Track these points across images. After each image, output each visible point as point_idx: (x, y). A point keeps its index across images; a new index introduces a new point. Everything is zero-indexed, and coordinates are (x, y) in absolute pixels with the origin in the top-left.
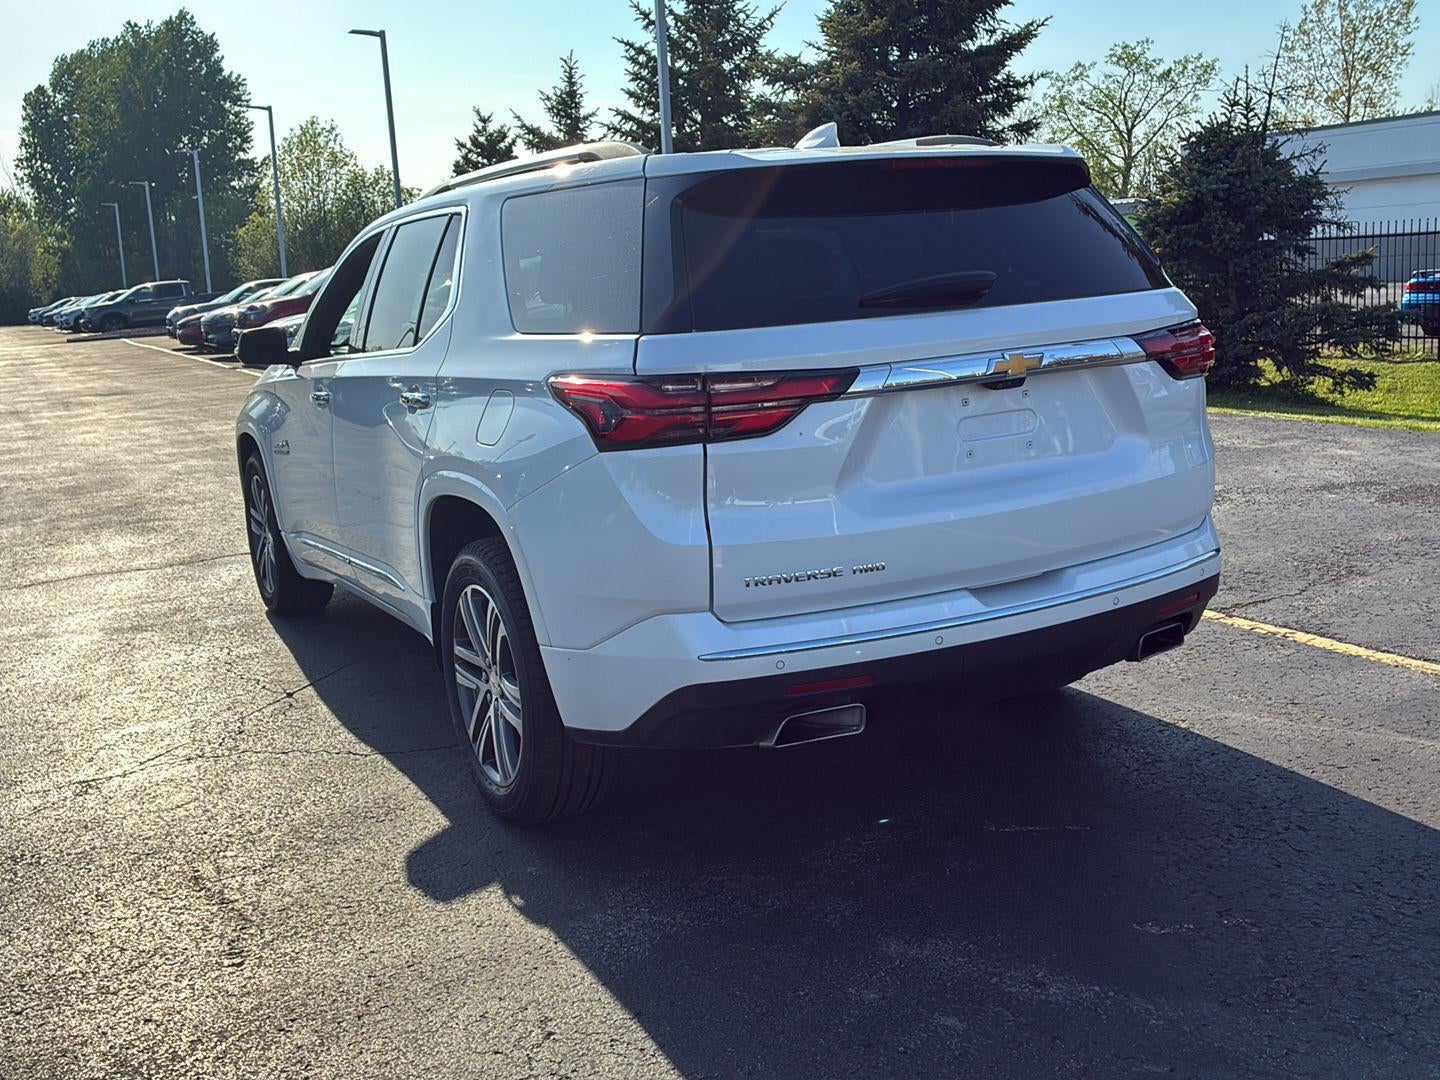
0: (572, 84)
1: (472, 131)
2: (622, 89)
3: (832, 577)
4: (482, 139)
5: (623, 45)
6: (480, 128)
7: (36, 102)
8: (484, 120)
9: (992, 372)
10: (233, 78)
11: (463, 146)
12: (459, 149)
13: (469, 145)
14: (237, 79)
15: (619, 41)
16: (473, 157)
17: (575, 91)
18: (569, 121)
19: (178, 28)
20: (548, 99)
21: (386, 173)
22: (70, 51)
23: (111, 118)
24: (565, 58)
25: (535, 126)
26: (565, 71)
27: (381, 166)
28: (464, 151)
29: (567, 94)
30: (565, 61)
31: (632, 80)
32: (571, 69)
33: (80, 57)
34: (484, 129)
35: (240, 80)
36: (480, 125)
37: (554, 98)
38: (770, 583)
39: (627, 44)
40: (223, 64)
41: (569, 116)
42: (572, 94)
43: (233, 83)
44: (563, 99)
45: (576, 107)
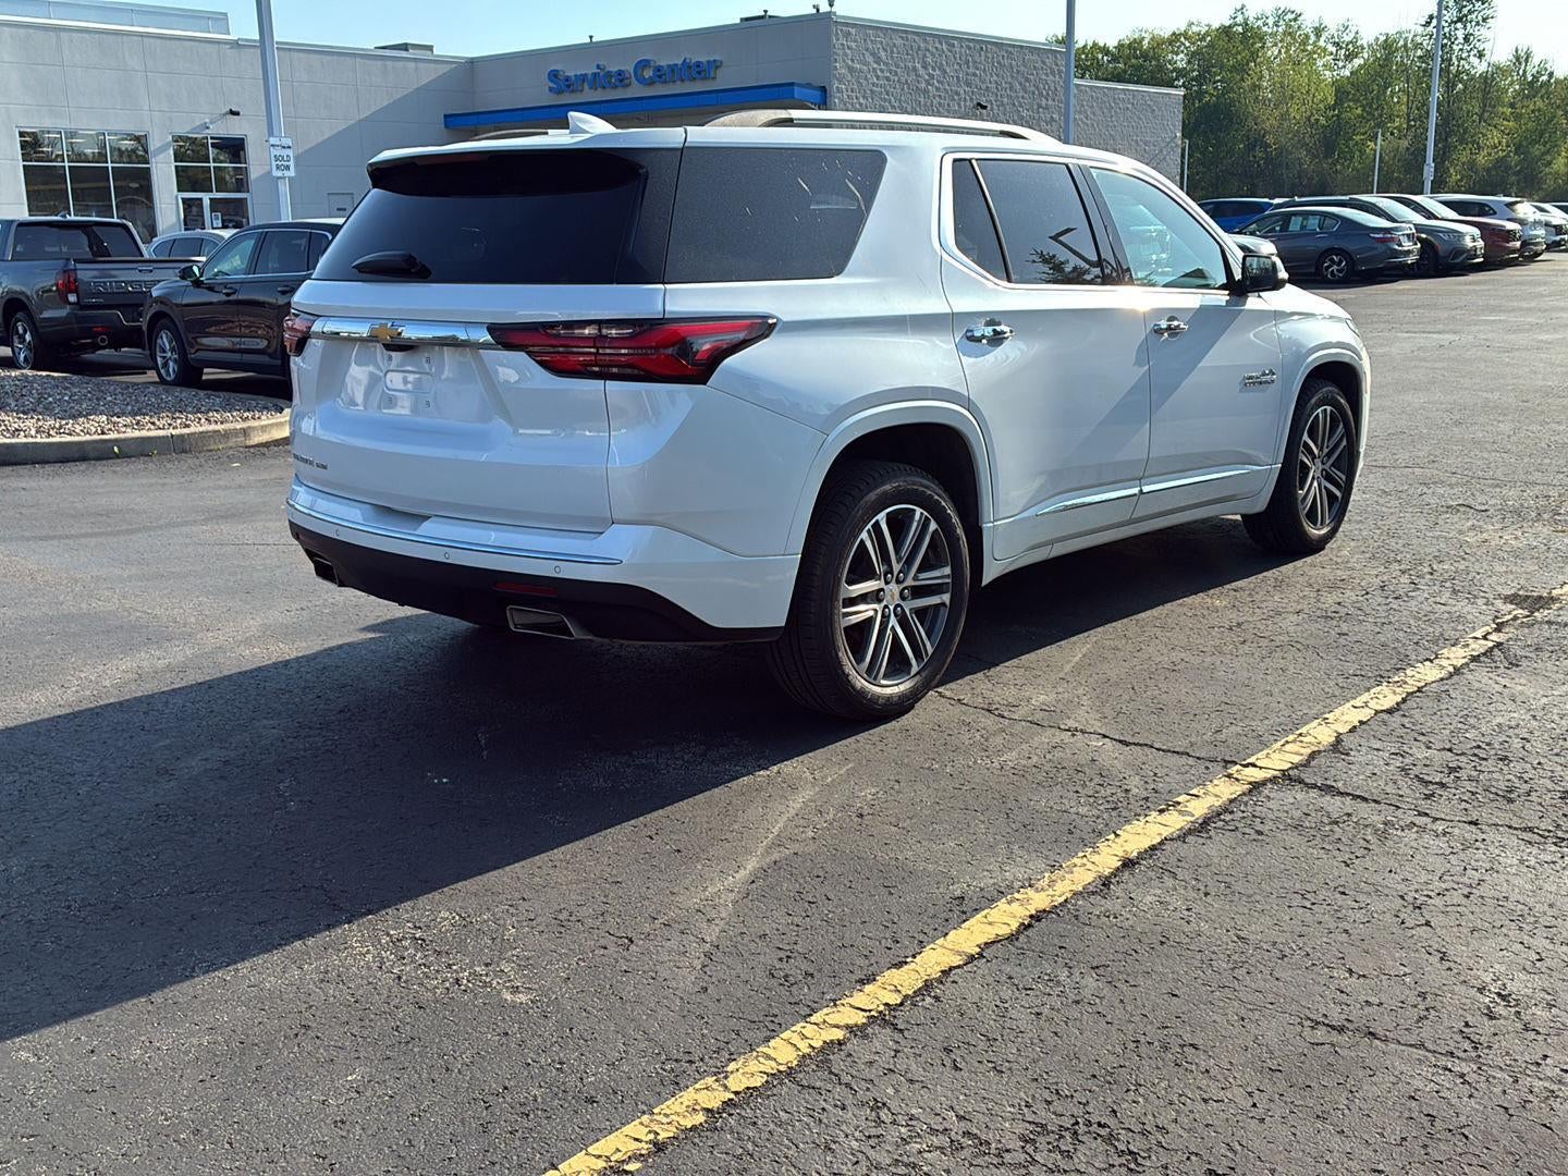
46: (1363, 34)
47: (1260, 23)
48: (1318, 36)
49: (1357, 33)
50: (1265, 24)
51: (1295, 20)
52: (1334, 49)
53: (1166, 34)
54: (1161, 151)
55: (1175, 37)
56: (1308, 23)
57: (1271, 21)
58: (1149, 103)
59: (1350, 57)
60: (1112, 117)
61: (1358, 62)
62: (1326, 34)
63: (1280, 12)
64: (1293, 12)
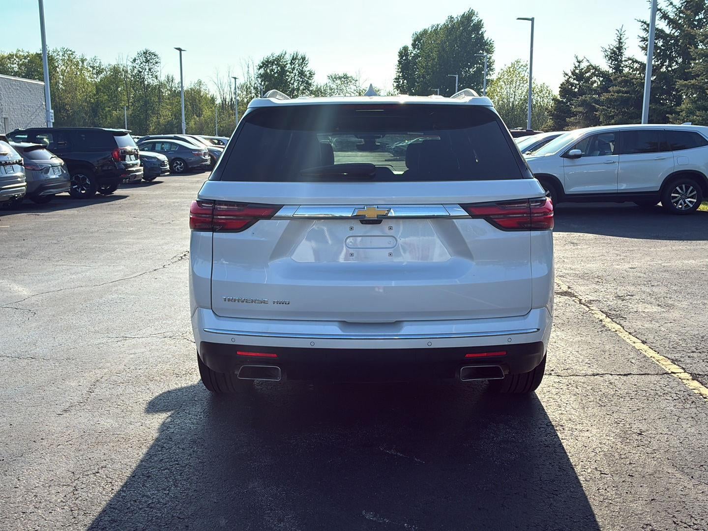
0: (620, 43)
1: (572, 68)
2: (639, 46)
3: (263, 304)
4: (577, 71)
5: (641, 23)
6: (577, 66)
7: (404, 53)
8: (579, 62)
9: (355, 214)
10: (488, 41)
11: (567, 75)
12: (564, 76)
13: (570, 74)
14: (490, 41)
15: (638, 21)
16: (571, 80)
17: (622, 47)
18: (616, 63)
19: (468, 18)
20: (606, 51)
21: (545, 87)
22: (420, 30)
23: (434, 59)
24: (619, 29)
25: (597, 65)
26: (618, 36)
27: (544, 84)
28: (567, 77)
29: (617, 48)
30: (618, 31)
31: (642, 41)
32: (621, 35)
33: (425, 32)
34: (579, 65)
35: (491, 42)
36: (577, 64)
37: (609, 50)
38: (235, 301)
39: (642, 22)
40: (485, 35)
41: (616, 60)
42: (620, 48)
43: (488, 43)
44: (614, 51)
45: (621, 55)
46: (103, 63)
47: (55, 54)
48: (83, 62)
49: (100, 63)
50: (58, 55)
51: (72, 54)
52: (91, 69)
53: (6, 55)
54: (36, 111)
55: (10, 57)
56: (78, 56)
57: (61, 54)
58: (28, 87)
59: (98, 73)
60: (10, 93)
61: (102, 75)
62: (87, 62)
63: (65, 50)
64: (71, 51)
